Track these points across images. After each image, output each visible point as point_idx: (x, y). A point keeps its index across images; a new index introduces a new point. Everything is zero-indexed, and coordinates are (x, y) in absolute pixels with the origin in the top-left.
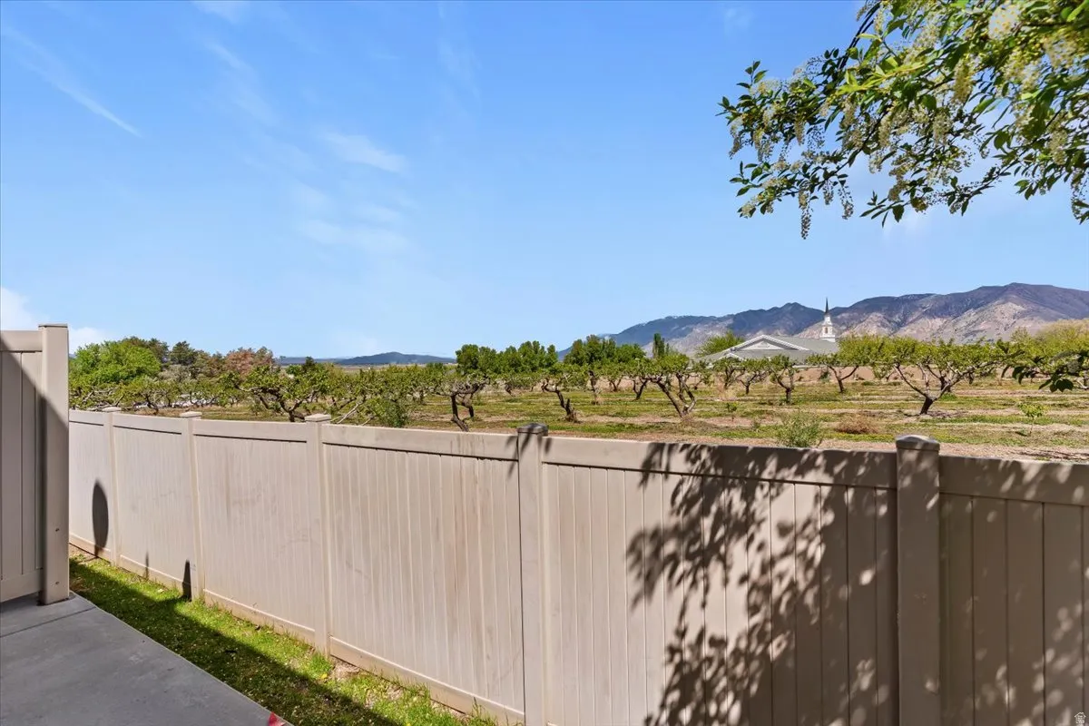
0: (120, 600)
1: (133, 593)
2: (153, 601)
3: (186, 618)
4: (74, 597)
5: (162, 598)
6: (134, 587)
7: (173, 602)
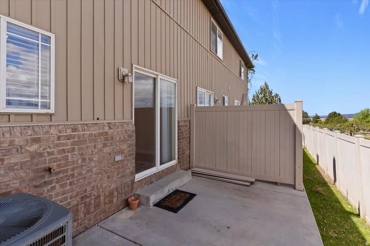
0: (333, 202)
1: (339, 202)
2: (344, 209)
3: (354, 224)
4: (304, 191)
5: (348, 210)
6: (340, 200)
7: (352, 214)
